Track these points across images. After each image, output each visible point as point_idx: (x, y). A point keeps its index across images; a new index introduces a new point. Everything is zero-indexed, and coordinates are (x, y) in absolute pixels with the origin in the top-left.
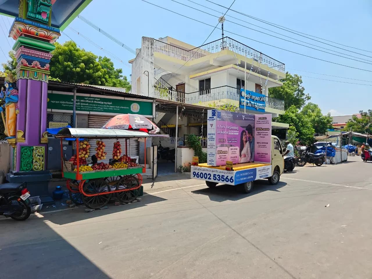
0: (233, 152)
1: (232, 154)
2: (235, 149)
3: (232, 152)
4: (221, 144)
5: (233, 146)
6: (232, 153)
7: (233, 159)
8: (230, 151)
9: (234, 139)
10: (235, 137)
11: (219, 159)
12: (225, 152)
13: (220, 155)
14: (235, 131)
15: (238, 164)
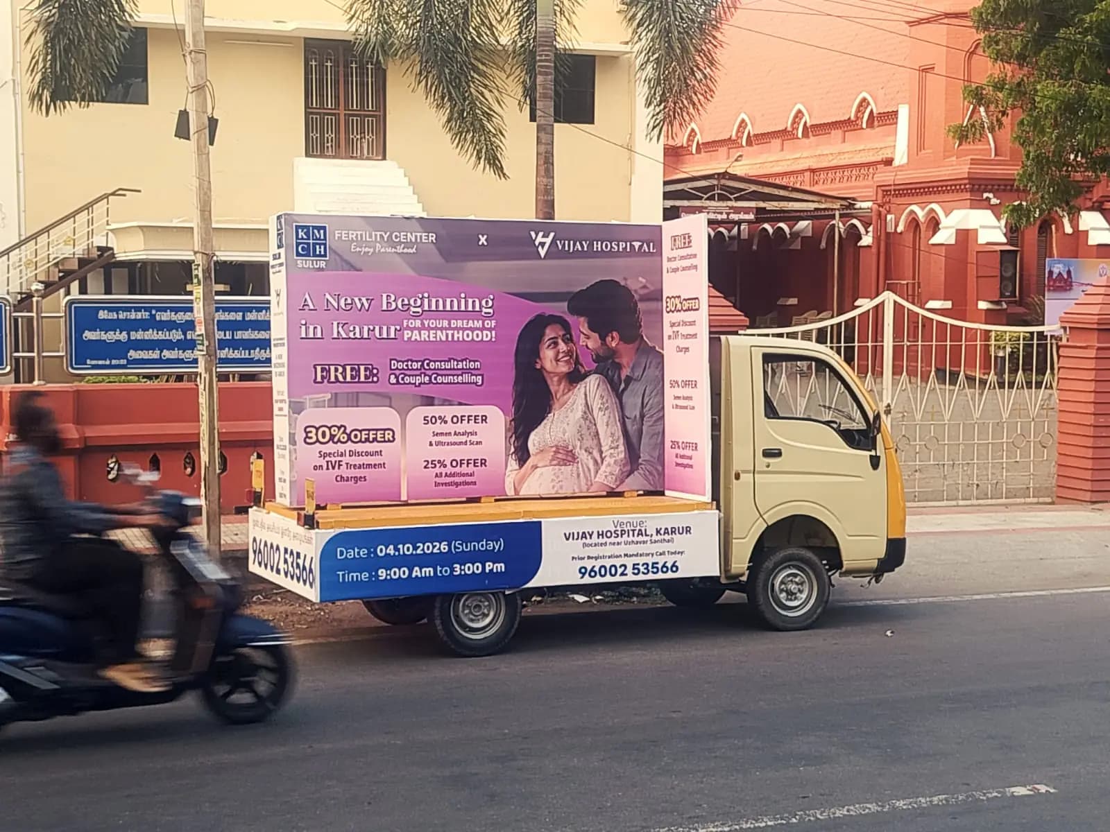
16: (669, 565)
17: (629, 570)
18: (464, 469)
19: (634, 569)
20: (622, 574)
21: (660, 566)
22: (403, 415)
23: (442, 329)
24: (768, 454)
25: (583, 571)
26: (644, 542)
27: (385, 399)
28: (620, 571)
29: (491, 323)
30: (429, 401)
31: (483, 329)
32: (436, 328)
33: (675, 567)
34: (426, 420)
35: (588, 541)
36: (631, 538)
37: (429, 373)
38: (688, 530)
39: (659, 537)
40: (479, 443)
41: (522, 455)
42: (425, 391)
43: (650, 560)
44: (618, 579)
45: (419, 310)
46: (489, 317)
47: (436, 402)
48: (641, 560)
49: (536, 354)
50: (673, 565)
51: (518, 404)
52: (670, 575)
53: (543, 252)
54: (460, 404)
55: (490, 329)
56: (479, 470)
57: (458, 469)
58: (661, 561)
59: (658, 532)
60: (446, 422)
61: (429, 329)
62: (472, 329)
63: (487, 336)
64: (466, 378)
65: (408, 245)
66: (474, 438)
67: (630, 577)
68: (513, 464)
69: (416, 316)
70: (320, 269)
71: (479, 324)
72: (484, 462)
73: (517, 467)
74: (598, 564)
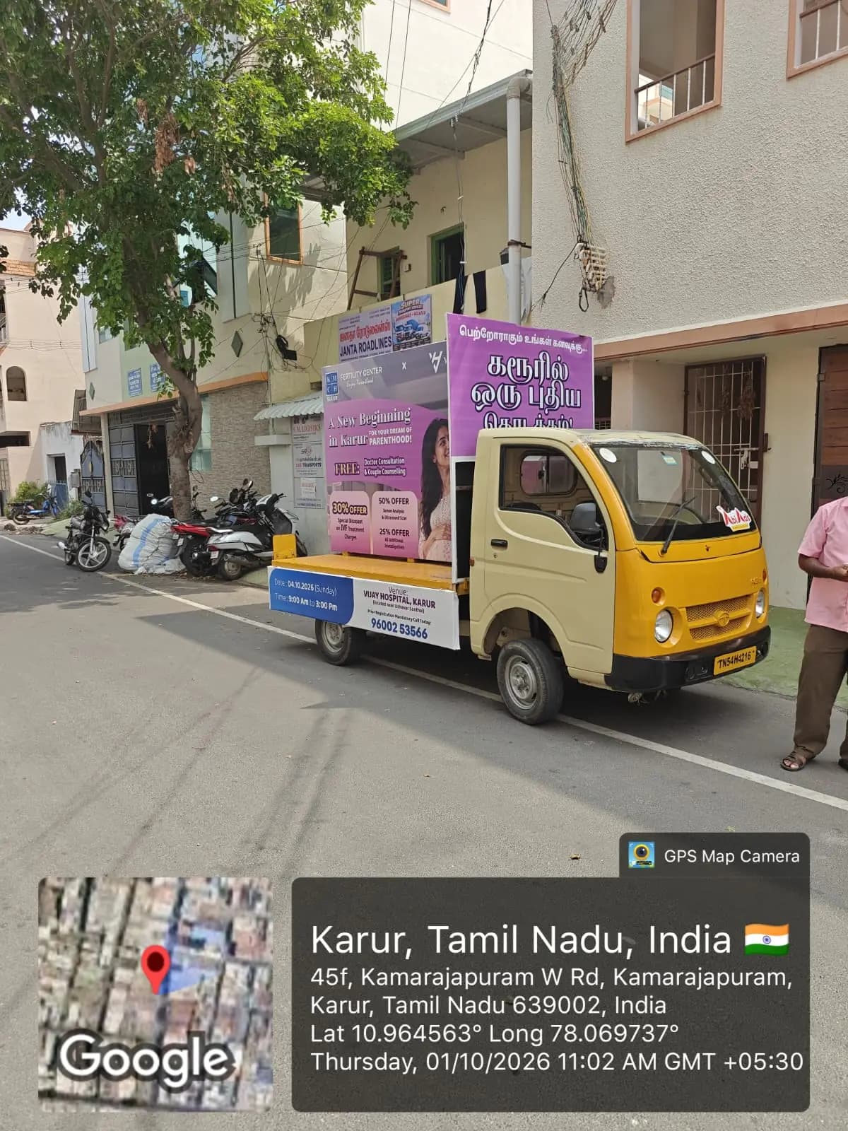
0: (390, 511)
1: (387, 517)
2: (396, 501)
3: (385, 511)
4: (343, 482)
5: (390, 489)
6: (386, 514)
7: (391, 537)
8: (377, 509)
9: (391, 461)
10: (395, 451)
11: (338, 528)
12: (360, 510)
13: (343, 516)
14: (394, 431)
15: (418, 561)
16: (421, 631)
17: (398, 629)
18: (399, 537)
19: (401, 628)
20: (395, 631)
21: (416, 630)
22: (370, 496)
23: (387, 435)
24: (496, 544)
25: (374, 622)
26: (407, 608)
27: (362, 486)
28: (393, 627)
29: (409, 430)
30: (381, 488)
31: (405, 434)
32: (384, 436)
33: (424, 635)
34: (381, 502)
35: (376, 599)
36: (399, 604)
37: (381, 467)
38: (433, 605)
39: (415, 607)
40: (405, 519)
41: (427, 530)
42: (380, 480)
43: (411, 624)
44: (391, 633)
45: (375, 423)
46: (408, 424)
47: (385, 488)
48: (405, 622)
49: (434, 452)
50: (424, 632)
51: (424, 491)
52: (421, 640)
53: (436, 368)
54: (396, 490)
55: (409, 434)
56: (405, 538)
57: (395, 537)
58: (417, 625)
59: (414, 603)
60: (388, 502)
61: (380, 436)
62: (400, 434)
63: (407, 439)
64: (397, 471)
65: (370, 377)
66: (401, 515)
67: (398, 635)
68: (422, 535)
69: (375, 427)
70: (336, 402)
71: (403, 430)
72: (407, 534)
73: (424, 538)
74: (382, 618)
